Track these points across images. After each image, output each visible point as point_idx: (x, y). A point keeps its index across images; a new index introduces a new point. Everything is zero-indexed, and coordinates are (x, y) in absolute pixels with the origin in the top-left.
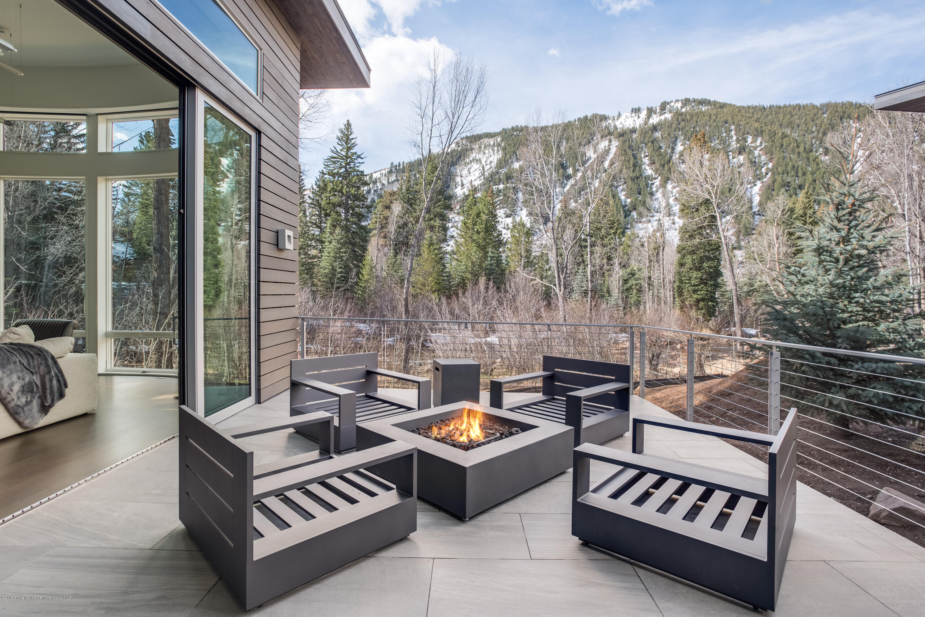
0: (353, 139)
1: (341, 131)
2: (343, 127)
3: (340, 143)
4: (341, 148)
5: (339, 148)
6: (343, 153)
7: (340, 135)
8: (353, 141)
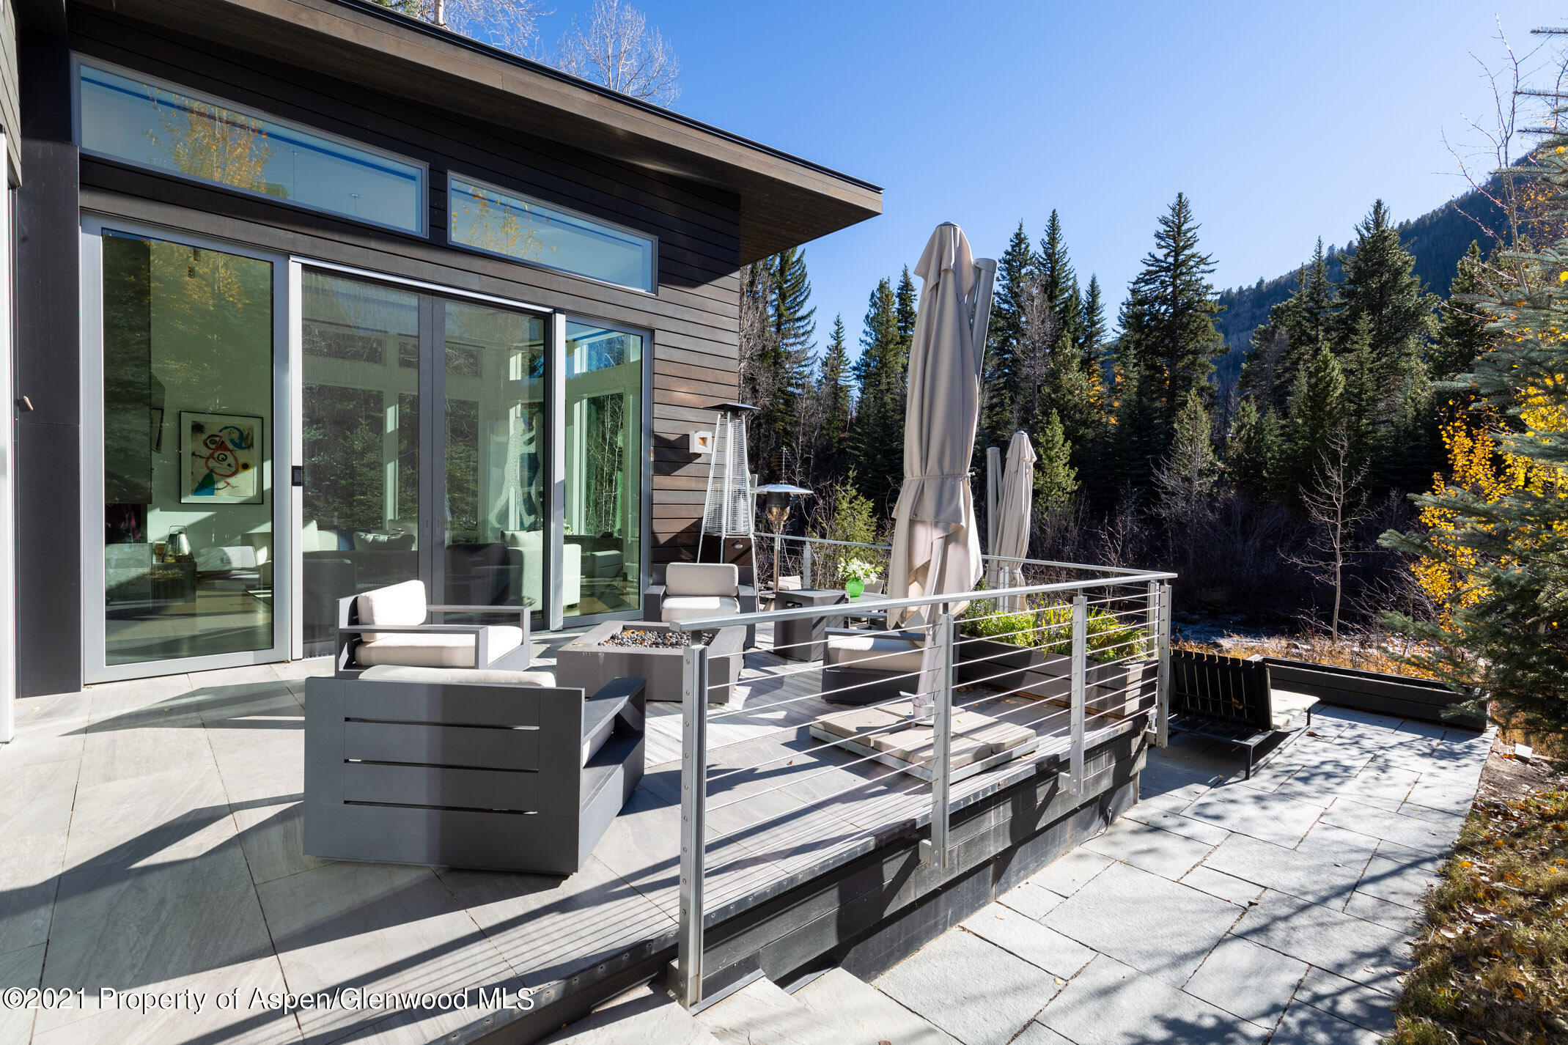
0: (1190, 230)
1: (1164, 221)
2: (1168, 214)
3: (1163, 243)
4: (1165, 251)
5: (1160, 254)
6: (1171, 260)
7: (1162, 228)
8: (1189, 235)
